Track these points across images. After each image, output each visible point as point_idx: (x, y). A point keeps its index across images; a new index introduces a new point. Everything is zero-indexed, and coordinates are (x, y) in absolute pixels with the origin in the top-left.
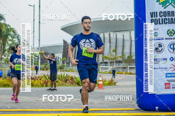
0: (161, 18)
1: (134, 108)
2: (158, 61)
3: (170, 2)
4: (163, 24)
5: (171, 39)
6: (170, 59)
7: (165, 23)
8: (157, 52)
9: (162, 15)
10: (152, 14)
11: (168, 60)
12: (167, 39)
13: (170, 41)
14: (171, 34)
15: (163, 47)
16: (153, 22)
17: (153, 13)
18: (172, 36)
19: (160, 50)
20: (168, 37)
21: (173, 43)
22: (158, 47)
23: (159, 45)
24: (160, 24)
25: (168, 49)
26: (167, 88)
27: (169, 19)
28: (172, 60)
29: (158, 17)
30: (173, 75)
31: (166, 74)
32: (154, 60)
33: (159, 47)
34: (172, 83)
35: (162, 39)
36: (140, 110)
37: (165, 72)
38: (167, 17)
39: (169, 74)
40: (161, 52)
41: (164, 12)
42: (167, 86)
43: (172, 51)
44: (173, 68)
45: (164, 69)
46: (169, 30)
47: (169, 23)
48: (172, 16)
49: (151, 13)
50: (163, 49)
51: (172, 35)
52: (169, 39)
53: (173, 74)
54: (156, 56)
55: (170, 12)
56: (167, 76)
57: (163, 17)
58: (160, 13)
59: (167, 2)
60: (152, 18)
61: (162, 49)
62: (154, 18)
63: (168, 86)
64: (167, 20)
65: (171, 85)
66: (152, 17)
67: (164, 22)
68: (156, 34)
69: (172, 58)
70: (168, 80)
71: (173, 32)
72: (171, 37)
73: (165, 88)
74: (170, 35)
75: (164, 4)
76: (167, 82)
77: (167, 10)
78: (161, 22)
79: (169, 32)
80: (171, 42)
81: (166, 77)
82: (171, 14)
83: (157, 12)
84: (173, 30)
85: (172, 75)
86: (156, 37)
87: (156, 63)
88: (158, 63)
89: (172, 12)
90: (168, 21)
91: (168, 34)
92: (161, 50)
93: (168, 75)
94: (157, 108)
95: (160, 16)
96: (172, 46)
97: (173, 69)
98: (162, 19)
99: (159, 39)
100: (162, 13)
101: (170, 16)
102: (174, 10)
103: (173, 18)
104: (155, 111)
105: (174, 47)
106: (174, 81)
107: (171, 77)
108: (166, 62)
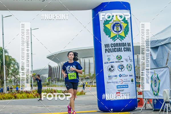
0: (112, 48)
1: (96, 110)
3: (118, 37)
4: (113, 52)
6: (119, 76)
7: (115, 52)
8: (110, 71)
11: (118, 76)
12: (116, 62)
13: (119, 64)
15: (114, 68)
16: (107, 51)
17: (106, 44)
18: (120, 60)
19: (112, 70)
20: (117, 61)
21: (121, 65)
23: (112, 66)
24: (111, 52)
25: (118, 69)
27: (117, 48)
29: (110, 48)
30: (122, 87)
31: (117, 86)
32: (109, 77)
34: (121, 92)
35: (113, 62)
36: (100, 111)
37: (117, 85)
38: (116, 47)
39: (119, 86)
41: (114, 44)
43: (120, 70)
44: (122, 82)
45: (116, 83)
47: (117, 51)
48: (119, 46)
49: (105, 45)
51: (120, 59)
52: (118, 62)
54: (109, 74)
55: (118, 44)
57: (114, 48)
58: (111, 44)
59: (116, 37)
60: (106, 48)
61: (114, 69)
68: (109, 59)
69: (121, 75)
70: (118, 90)
71: (121, 57)
72: (119, 61)
76: (118, 92)
77: (116, 42)
79: (117, 57)
81: (117, 88)
83: (109, 44)
86: (109, 61)
88: (111, 79)
90: (116, 50)
91: (117, 59)
94: (112, 110)
95: (111, 47)
96: (120, 67)
98: (113, 49)
99: (111, 63)
100: (112, 45)
102: (120, 42)
103: (120, 47)
104: (111, 112)
105: (121, 67)
106: (123, 90)
107: (120, 88)
108: (117, 78)
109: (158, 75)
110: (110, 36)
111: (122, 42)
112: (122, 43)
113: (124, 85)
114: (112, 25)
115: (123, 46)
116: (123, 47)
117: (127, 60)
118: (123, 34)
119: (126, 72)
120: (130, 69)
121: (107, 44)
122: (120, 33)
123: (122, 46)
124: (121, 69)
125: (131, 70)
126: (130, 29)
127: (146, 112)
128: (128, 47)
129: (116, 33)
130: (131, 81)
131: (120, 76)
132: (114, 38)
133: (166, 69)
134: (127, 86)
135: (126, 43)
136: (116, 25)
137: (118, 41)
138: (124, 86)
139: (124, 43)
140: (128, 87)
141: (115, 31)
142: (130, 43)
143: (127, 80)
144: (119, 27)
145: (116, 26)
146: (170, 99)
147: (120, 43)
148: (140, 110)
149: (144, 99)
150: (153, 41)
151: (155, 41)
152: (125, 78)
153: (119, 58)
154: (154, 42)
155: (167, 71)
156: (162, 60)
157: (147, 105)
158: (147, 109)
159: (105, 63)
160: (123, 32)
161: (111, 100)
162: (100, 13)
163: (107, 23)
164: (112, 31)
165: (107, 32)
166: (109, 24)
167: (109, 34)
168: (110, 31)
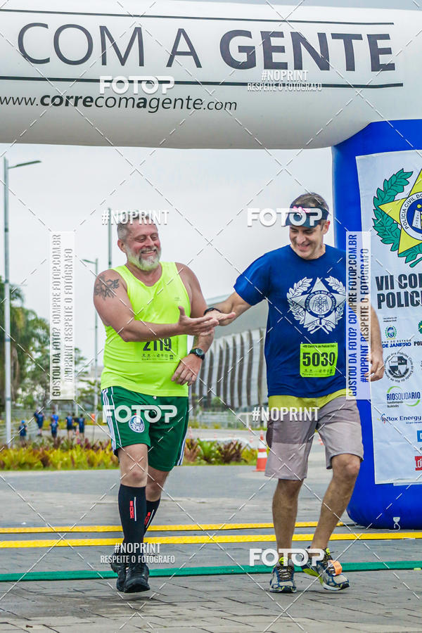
0: (402, 291)
2: (398, 400)
4: (407, 305)
7: (413, 304)
8: (394, 376)
9: (406, 284)
10: (381, 282)
12: (418, 343)
15: (409, 366)
16: (383, 301)
17: (382, 277)
19: (402, 372)
20: (421, 338)
22: (397, 364)
23: (400, 359)
24: (400, 305)
26: (421, 469)
29: (397, 289)
31: (419, 432)
32: (388, 397)
33: (399, 364)
35: (407, 344)
36: (353, 525)
37: (418, 427)
38: (418, 289)
40: (404, 378)
41: (411, 276)
45: (413, 420)
49: (377, 278)
50: (410, 370)
54: (391, 388)
56: (421, 438)
57: (409, 290)
58: (400, 277)
59: (418, 251)
60: (380, 292)
61: (407, 370)
62: (385, 292)
64: (418, 296)
66: (380, 288)
67: (411, 301)
68: (391, 332)
73: (417, 469)
75: (410, 256)
77: (418, 270)
78: (403, 302)
81: (420, 440)
83: (392, 277)
86: (392, 339)
87: (392, 406)
88: (397, 406)
90: (420, 299)
91: (421, 331)
92: (405, 373)
94: (396, 520)
95: (401, 286)
98: (406, 293)
99: (400, 345)
104: (393, 529)
108: (418, 401)
110: (395, 247)
114: (404, 207)
121: (386, 277)
129: (419, 236)
136: (419, 206)
141: (416, 229)
161: (394, 485)
162: (360, 160)
163: (387, 197)
164: (404, 227)
165: (386, 233)
166: (393, 201)
167: (393, 238)
168: (399, 227)
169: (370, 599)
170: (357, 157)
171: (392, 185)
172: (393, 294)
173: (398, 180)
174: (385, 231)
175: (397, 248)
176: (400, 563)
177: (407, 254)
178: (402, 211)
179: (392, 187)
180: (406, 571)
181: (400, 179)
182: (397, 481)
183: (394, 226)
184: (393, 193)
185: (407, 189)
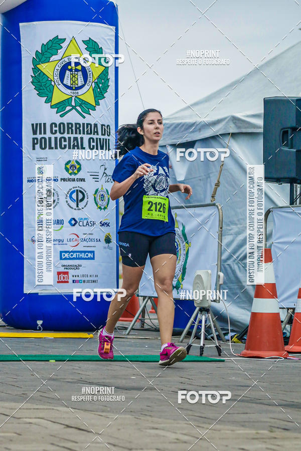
0: (53, 137)
3: (73, 104)
4: (56, 148)
5: (74, 180)
6: (70, 222)
7: (61, 147)
9: (56, 131)
10: (35, 128)
11: (66, 223)
12: (64, 180)
13: (71, 185)
14: (73, 170)
15: (55, 197)
16: (37, 143)
17: (37, 124)
18: (75, 174)
20: (67, 175)
21: (77, 189)
24: (50, 148)
25: (67, 201)
26: (62, 282)
27: (70, 138)
28: (74, 225)
29: (48, 135)
30: (74, 256)
31: (61, 252)
34: (72, 272)
35: (55, 180)
36: (4, 326)
37: (60, 248)
38: (66, 135)
39: (66, 252)
41: (60, 124)
42: (62, 278)
43: (74, 205)
44: (76, 240)
45: (57, 242)
46: (70, 161)
47: (70, 148)
48: (76, 133)
49: (33, 125)
50: (56, 201)
51: (76, 171)
52: (69, 180)
53: (75, 254)
55: (72, 124)
56: (63, 257)
57: (58, 135)
58: (51, 125)
59: (67, 104)
60: (35, 136)
61: (54, 201)
62: (39, 136)
63: (64, 277)
64: (65, 141)
65: (70, 276)
66: (35, 133)
67: (59, 144)
69: (74, 219)
70: (64, 266)
71: (78, 166)
72: (73, 177)
73: (58, 282)
74: (70, 171)
75: (60, 108)
76: (62, 269)
77: (66, 119)
78: (53, 145)
79: (68, 166)
80: (73, 188)
81: (61, 259)
82: (74, 128)
83: (45, 124)
84: (77, 162)
85: (72, 255)
89: (76, 124)
90: (67, 143)
91: (67, 170)
93: (64, 255)
94: (40, 322)
95: (52, 133)
96: (74, 196)
97: (76, 243)
98: (56, 138)
100: (56, 126)
101: (72, 133)
102: (81, 120)
103: (79, 136)
104: (36, 330)
105: (78, 197)
106: (77, 267)
107: (70, 259)
108: (62, 227)
109: (184, 227)
110: (49, 100)
111: (86, 121)
112: (84, 124)
113: (81, 252)
114: (57, 68)
115: (87, 133)
116: (86, 138)
117: (95, 177)
118: (89, 98)
119: (90, 211)
120: (105, 203)
121: (40, 124)
122: (80, 92)
123: (84, 133)
124: (78, 202)
125: (105, 208)
126: (112, 83)
127: (142, 335)
128: (102, 137)
129: (69, 91)
130: (103, 240)
131: (74, 222)
132: (61, 107)
133: (210, 212)
134: (90, 255)
135: (96, 125)
136: (70, 67)
137: (73, 117)
138: (82, 255)
139: (91, 125)
140: (93, 258)
141: (66, 86)
142: (108, 126)
143: (91, 237)
144: (80, 73)
145: (71, 70)
146: (214, 301)
147: (79, 124)
148: (126, 329)
149: (138, 296)
150: (178, 125)
151: (184, 125)
152: (87, 229)
153: (73, 167)
154: (183, 129)
155: (212, 218)
156: (201, 183)
157: (146, 317)
158: (146, 327)
159: (28, 181)
160: (91, 89)
161: (39, 294)
162: (24, 26)
163: (43, 59)
164: (57, 83)
165: (41, 88)
166: (49, 62)
167: (47, 93)
168: (53, 83)
169: (10, 383)
170: (21, 24)
171: (48, 49)
172: (45, 139)
173: (54, 45)
174: (41, 86)
175: (50, 100)
176: (39, 356)
177: (58, 106)
178: (55, 70)
179: (48, 51)
180: (43, 363)
181: (55, 44)
182: (41, 292)
183: (49, 83)
184: (48, 55)
185: (61, 52)
